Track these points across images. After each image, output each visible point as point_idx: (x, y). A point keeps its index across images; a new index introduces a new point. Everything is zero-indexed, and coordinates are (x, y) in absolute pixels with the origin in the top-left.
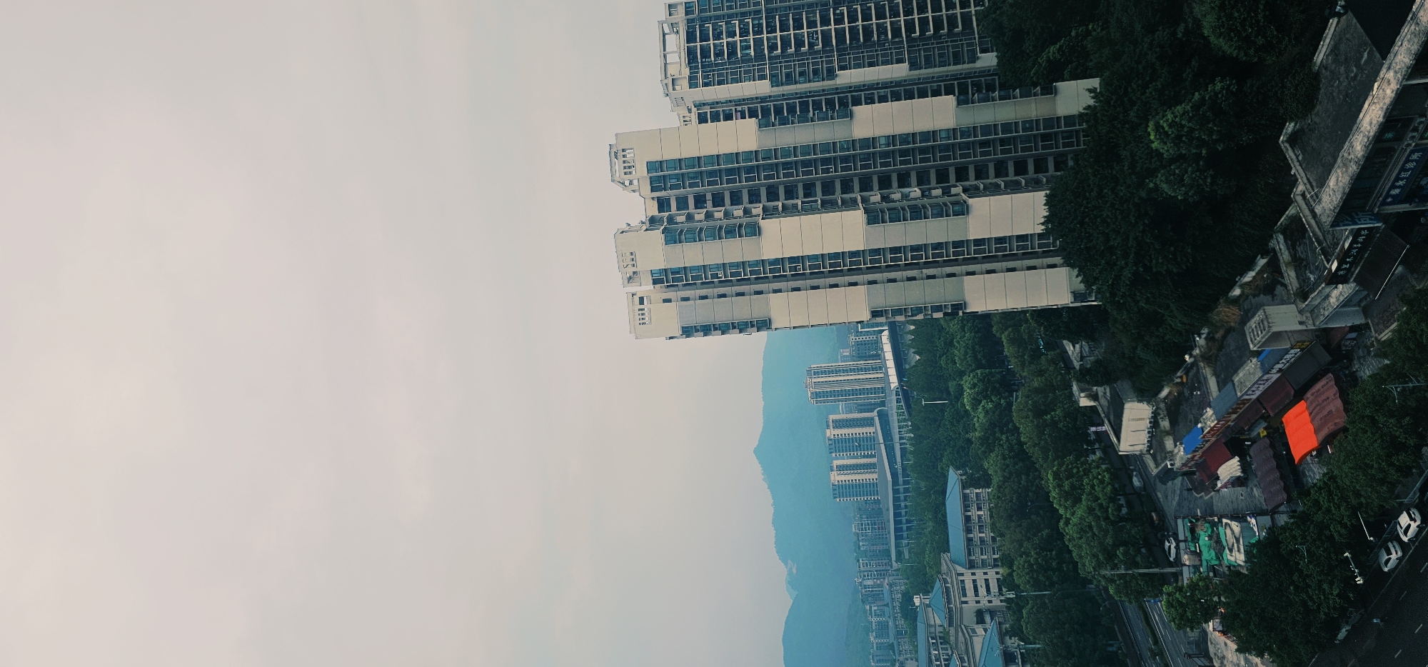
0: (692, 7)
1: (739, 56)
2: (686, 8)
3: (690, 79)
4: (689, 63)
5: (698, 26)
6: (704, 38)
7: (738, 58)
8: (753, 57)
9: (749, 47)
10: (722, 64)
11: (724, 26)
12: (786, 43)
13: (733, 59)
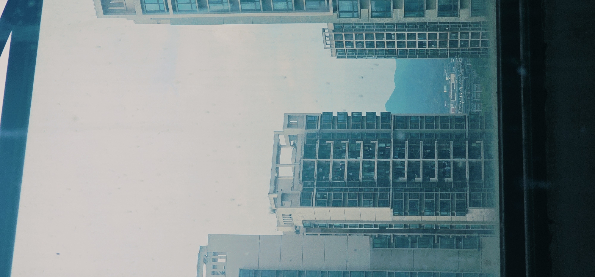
0: (313, 121)
1: (360, 178)
2: (308, 121)
3: (303, 195)
4: (304, 179)
5: (318, 142)
6: (324, 155)
7: (359, 180)
8: (376, 180)
9: (372, 170)
10: (340, 185)
11: (347, 145)
12: (413, 171)
13: (353, 181)
